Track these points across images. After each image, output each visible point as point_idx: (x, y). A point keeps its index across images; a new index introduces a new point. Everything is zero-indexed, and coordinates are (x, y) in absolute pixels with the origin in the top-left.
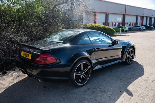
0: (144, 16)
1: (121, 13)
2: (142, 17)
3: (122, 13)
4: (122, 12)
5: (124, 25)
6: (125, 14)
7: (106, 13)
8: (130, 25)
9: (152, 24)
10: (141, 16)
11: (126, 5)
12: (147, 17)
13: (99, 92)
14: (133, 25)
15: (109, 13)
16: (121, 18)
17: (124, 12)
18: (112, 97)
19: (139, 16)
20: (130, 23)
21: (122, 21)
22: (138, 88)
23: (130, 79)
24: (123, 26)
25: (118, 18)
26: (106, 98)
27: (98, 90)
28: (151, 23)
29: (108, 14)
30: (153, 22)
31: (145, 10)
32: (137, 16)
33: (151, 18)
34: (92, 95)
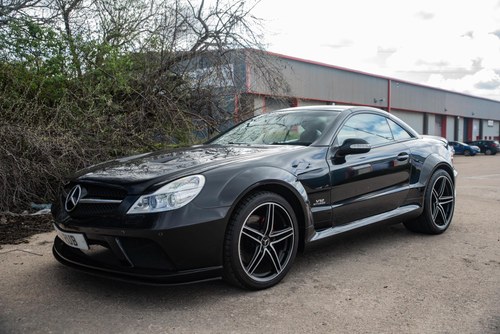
0: (447, 113)
1: (374, 104)
2: (442, 119)
3: (378, 104)
4: (377, 100)
6: (388, 108)
7: (329, 103)
9: (474, 139)
10: (437, 115)
11: (388, 80)
12: (455, 117)
13: (314, 290)
15: (336, 102)
17: (385, 100)
18: (356, 300)
19: (432, 114)
22: (442, 279)
23: (415, 259)
26: (338, 302)
27: (310, 284)
28: (471, 137)
29: (334, 104)
30: (478, 134)
31: (447, 95)
32: (425, 115)
33: (468, 121)
34: (289, 295)
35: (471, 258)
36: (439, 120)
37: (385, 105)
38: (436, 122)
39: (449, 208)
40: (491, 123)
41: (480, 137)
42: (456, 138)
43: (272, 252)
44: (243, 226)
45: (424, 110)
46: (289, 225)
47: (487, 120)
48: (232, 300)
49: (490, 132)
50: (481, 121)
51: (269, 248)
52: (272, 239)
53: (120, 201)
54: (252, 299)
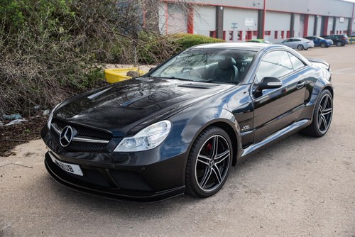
0: (309, 13)
1: (253, 7)
2: (305, 17)
3: (256, 7)
4: (256, 3)
5: (262, 38)
6: (263, 10)
7: (217, 7)
8: (276, 37)
9: (329, 34)
10: (301, 15)
12: (315, 16)
13: (246, 195)
14: (283, 37)
15: (223, 6)
16: (253, 19)
17: (262, 3)
18: (278, 204)
19: (297, 14)
20: (276, 32)
21: (257, 26)
22: (333, 182)
23: (310, 162)
24: (258, 38)
25: (247, 19)
26: (266, 207)
27: (242, 190)
28: (326, 31)
29: (222, 8)
30: (331, 30)
32: (292, 15)
33: (325, 19)
34: (229, 201)
35: (349, 161)
36: (303, 18)
37: (261, 8)
38: (301, 20)
39: (328, 117)
40: (342, 20)
41: (333, 32)
42: (315, 33)
43: (216, 170)
44: (198, 156)
45: (292, 11)
46: (226, 149)
47: (339, 17)
49: (341, 27)
50: (335, 18)
51: (214, 167)
52: (215, 161)
53: (107, 142)
54: (205, 205)
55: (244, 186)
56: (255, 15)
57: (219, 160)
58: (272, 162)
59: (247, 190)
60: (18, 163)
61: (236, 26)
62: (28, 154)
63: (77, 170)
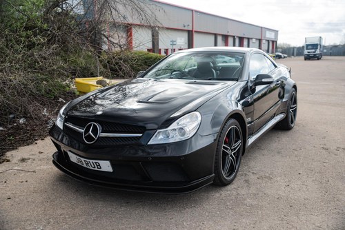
0: (229, 34)
1: (183, 28)
2: (226, 38)
3: (186, 28)
4: (186, 25)
6: (192, 31)
7: (153, 28)
10: (223, 36)
11: (192, 11)
12: (234, 37)
13: (260, 181)
15: (158, 27)
16: (183, 39)
17: (191, 25)
18: (292, 185)
19: (220, 35)
21: (187, 45)
25: (179, 38)
26: (283, 189)
27: (253, 177)
29: (157, 29)
31: (229, 21)
32: (216, 35)
33: (241, 39)
34: (248, 187)
36: (224, 39)
37: (191, 29)
38: (222, 40)
40: (254, 40)
43: (233, 158)
44: (223, 145)
45: (215, 32)
46: (239, 139)
47: (252, 39)
48: (218, 195)
50: (249, 39)
51: (231, 156)
52: (232, 150)
53: (141, 135)
54: (229, 192)
55: (253, 173)
56: (186, 35)
57: (235, 149)
58: (265, 152)
59: (257, 176)
60: (16, 168)
61: (174, 43)
62: (23, 160)
63: (106, 166)
